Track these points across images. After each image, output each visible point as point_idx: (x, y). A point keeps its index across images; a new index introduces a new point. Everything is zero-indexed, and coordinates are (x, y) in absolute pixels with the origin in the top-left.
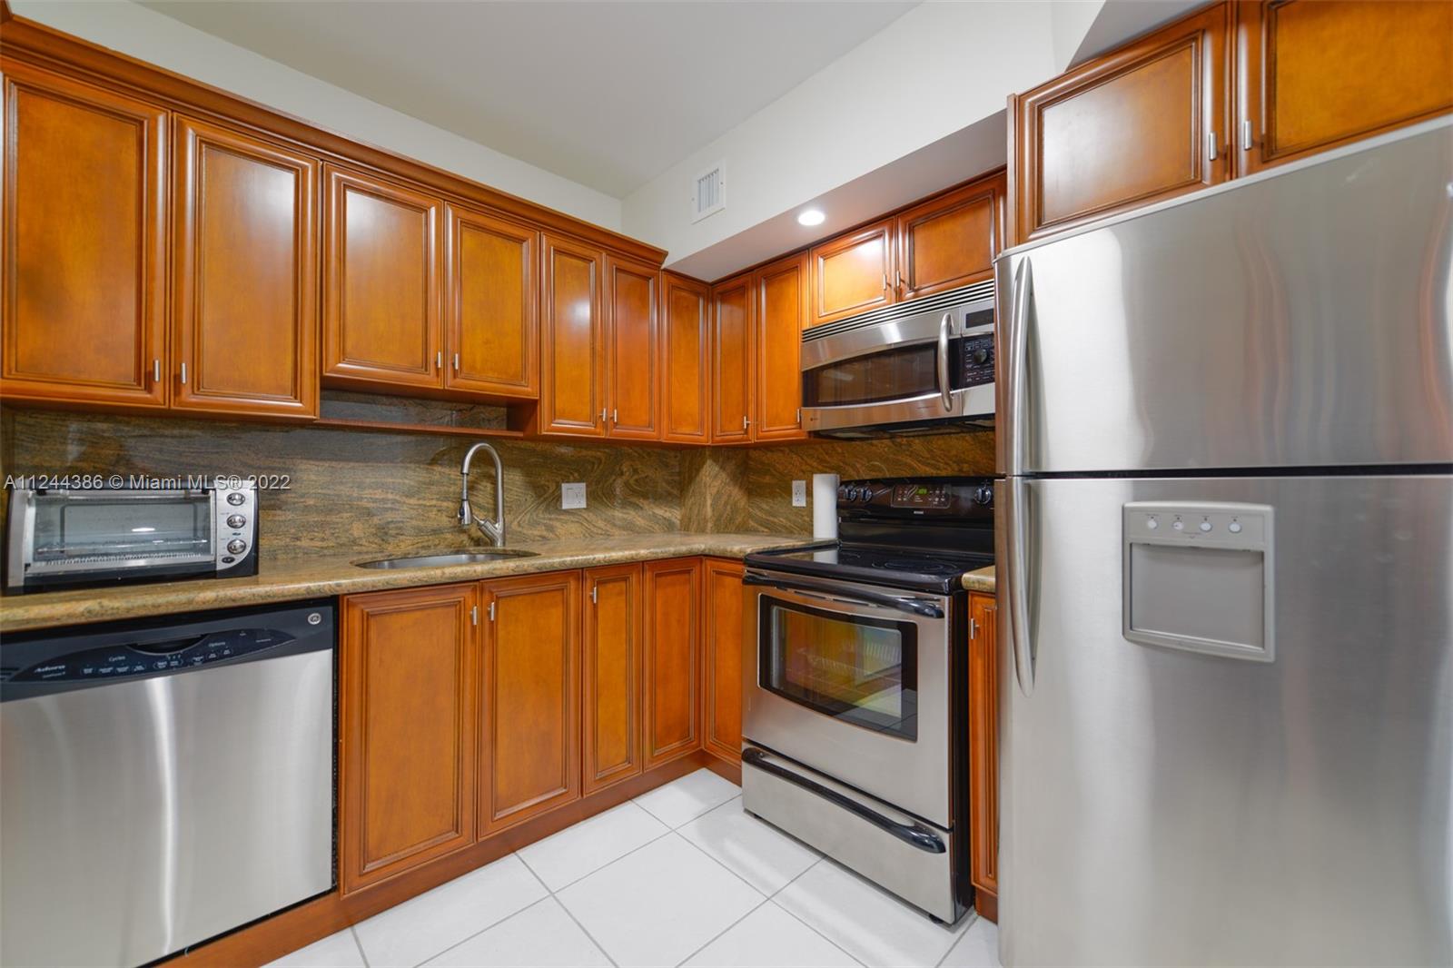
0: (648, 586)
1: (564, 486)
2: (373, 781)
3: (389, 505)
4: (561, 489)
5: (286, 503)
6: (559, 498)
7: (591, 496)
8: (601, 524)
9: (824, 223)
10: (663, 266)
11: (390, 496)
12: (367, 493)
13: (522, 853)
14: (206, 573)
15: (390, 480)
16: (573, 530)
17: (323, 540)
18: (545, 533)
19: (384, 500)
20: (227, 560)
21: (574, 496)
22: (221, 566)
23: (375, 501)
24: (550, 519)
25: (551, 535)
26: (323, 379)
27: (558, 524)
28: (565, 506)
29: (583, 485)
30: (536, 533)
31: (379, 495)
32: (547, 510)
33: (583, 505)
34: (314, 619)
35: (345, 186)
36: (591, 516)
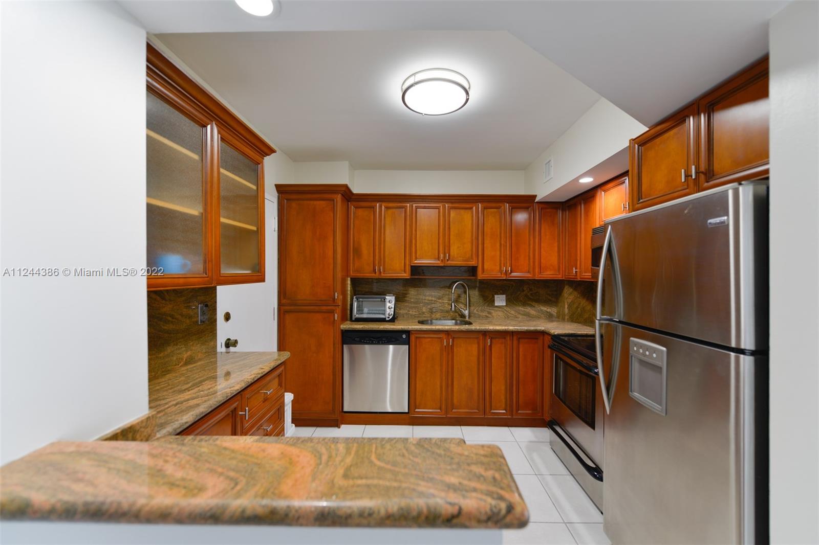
0: (515, 342)
1: (496, 296)
2: (418, 385)
3: (433, 302)
4: (494, 297)
5: (406, 300)
6: (494, 301)
7: (508, 300)
8: (513, 312)
9: (592, 181)
10: (536, 201)
11: (433, 299)
12: (427, 298)
13: (462, 427)
14: (383, 320)
15: (433, 294)
16: (500, 314)
17: (415, 312)
18: (487, 315)
19: (432, 300)
20: (388, 318)
21: (500, 301)
22: (387, 319)
23: (429, 300)
24: (490, 309)
25: (490, 316)
26: (411, 266)
27: (493, 311)
28: (496, 305)
29: (504, 296)
30: (484, 314)
31: (430, 299)
32: (488, 306)
33: (504, 304)
34: (404, 336)
35: (417, 208)
36: (508, 309)
